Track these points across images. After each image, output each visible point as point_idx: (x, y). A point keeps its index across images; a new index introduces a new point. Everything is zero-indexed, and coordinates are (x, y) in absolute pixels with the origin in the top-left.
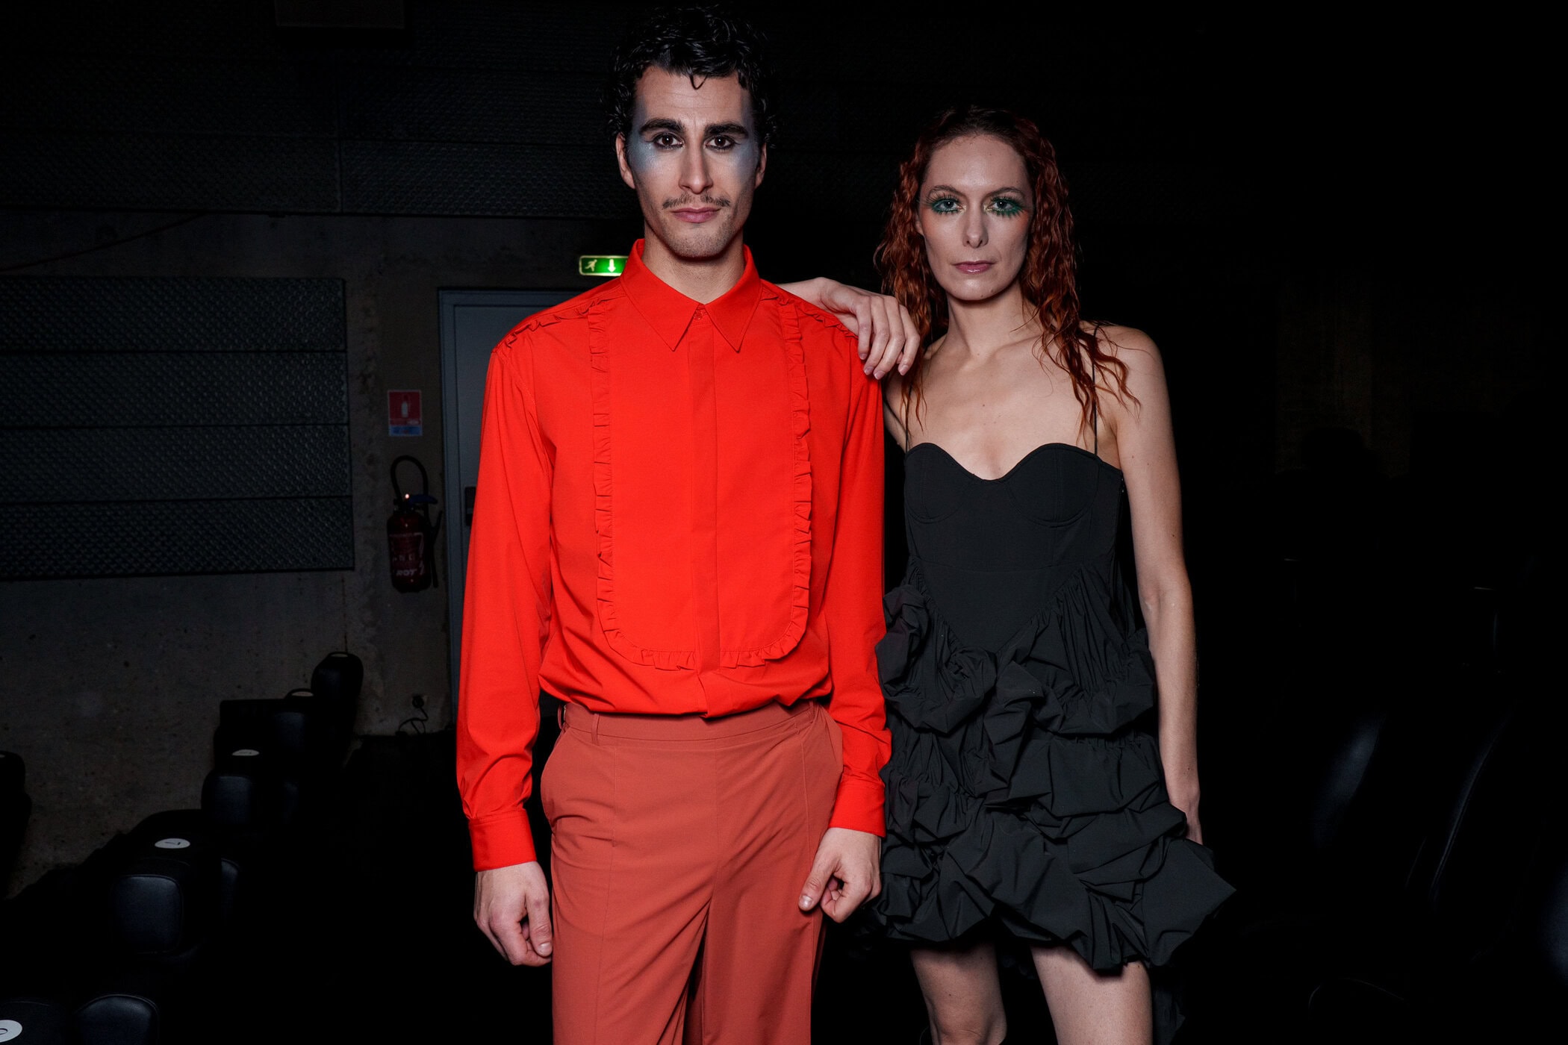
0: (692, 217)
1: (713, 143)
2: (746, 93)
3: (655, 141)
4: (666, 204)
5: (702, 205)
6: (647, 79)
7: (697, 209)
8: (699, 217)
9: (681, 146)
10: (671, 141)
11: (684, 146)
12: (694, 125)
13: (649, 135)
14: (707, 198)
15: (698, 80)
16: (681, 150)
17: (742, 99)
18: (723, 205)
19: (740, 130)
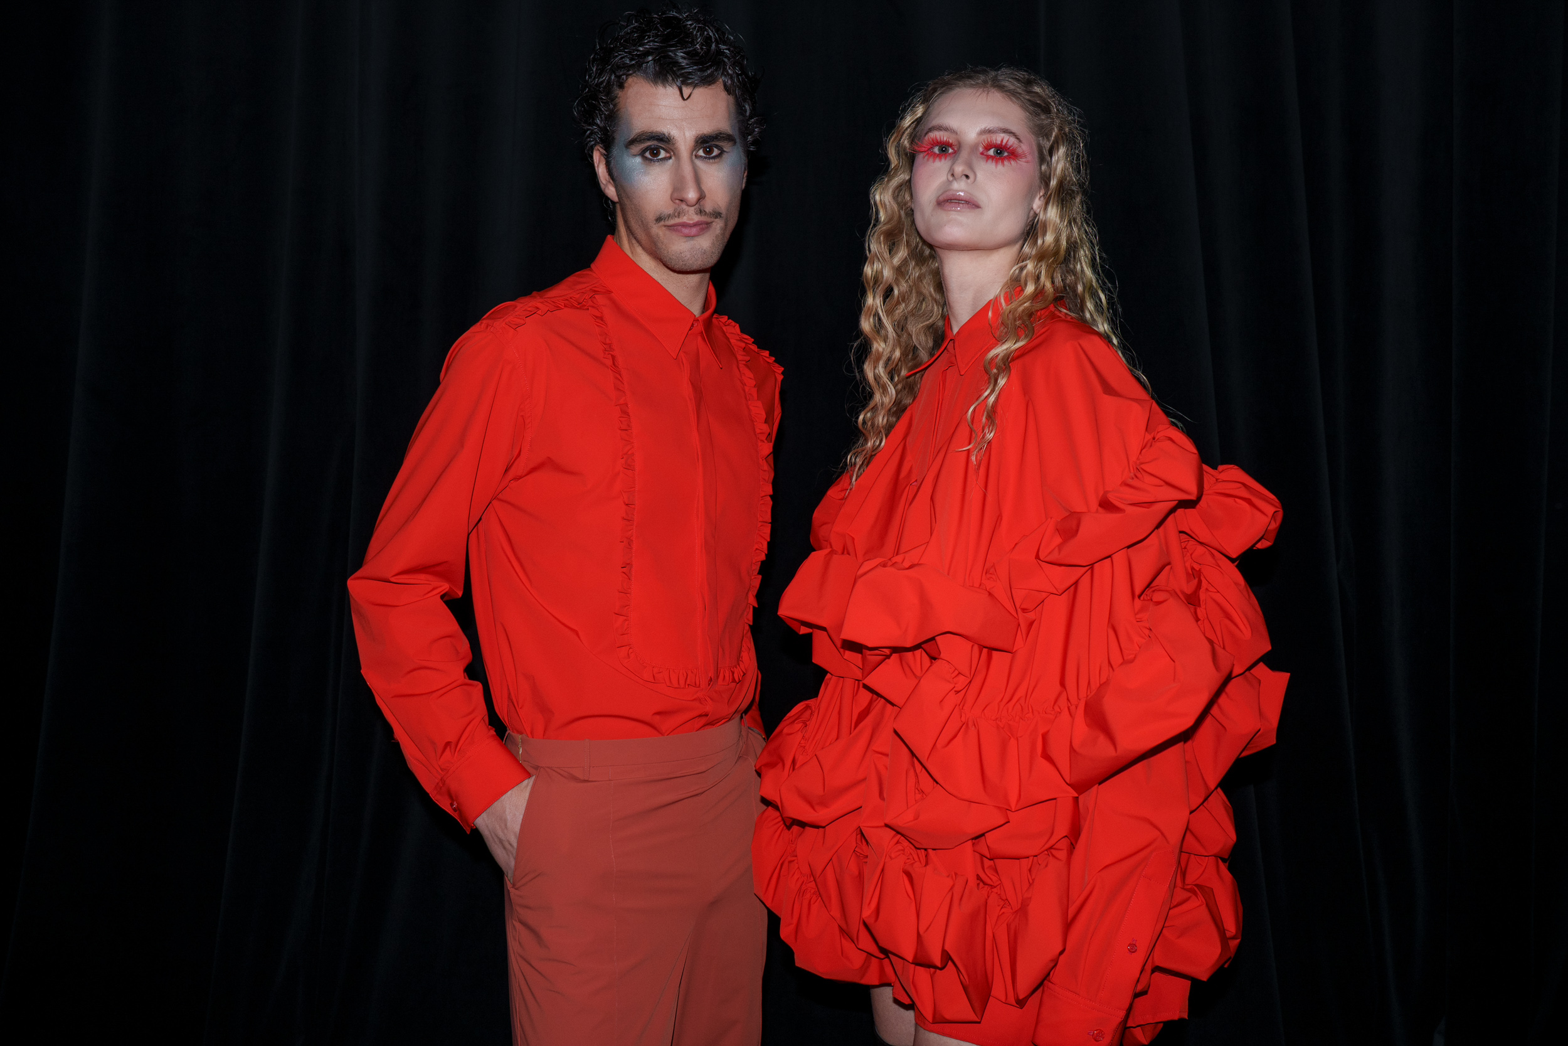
0: (686, 231)
1: (701, 153)
2: (731, 99)
3: (642, 153)
4: (659, 219)
5: (696, 218)
6: (631, 90)
7: (691, 222)
8: (694, 230)
9: (670, 158)
10: (658, 154)
11: (673, 158)
12: (684, 136)
13: (637, 149)
14: (701, 212)
15: (686, 91)
16: (671, 161)
17: (728, 106)
18: (716, 217)
19: (729, 138)
